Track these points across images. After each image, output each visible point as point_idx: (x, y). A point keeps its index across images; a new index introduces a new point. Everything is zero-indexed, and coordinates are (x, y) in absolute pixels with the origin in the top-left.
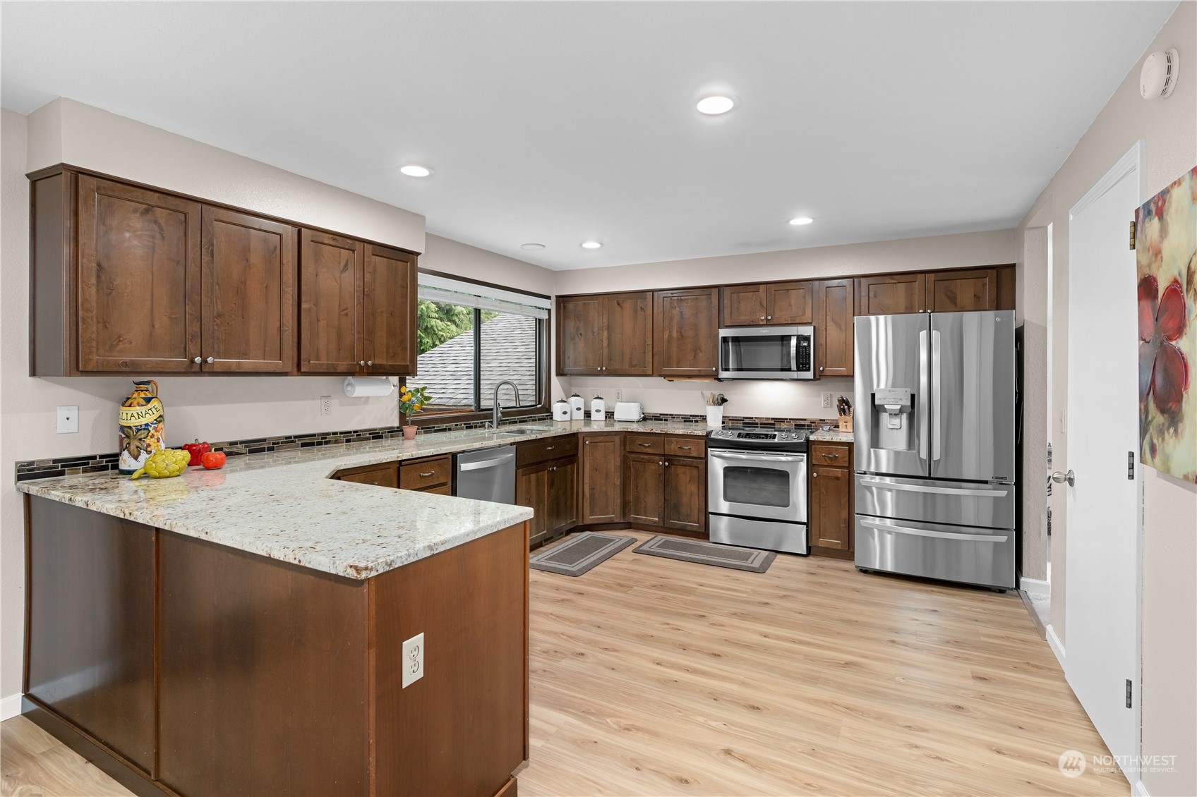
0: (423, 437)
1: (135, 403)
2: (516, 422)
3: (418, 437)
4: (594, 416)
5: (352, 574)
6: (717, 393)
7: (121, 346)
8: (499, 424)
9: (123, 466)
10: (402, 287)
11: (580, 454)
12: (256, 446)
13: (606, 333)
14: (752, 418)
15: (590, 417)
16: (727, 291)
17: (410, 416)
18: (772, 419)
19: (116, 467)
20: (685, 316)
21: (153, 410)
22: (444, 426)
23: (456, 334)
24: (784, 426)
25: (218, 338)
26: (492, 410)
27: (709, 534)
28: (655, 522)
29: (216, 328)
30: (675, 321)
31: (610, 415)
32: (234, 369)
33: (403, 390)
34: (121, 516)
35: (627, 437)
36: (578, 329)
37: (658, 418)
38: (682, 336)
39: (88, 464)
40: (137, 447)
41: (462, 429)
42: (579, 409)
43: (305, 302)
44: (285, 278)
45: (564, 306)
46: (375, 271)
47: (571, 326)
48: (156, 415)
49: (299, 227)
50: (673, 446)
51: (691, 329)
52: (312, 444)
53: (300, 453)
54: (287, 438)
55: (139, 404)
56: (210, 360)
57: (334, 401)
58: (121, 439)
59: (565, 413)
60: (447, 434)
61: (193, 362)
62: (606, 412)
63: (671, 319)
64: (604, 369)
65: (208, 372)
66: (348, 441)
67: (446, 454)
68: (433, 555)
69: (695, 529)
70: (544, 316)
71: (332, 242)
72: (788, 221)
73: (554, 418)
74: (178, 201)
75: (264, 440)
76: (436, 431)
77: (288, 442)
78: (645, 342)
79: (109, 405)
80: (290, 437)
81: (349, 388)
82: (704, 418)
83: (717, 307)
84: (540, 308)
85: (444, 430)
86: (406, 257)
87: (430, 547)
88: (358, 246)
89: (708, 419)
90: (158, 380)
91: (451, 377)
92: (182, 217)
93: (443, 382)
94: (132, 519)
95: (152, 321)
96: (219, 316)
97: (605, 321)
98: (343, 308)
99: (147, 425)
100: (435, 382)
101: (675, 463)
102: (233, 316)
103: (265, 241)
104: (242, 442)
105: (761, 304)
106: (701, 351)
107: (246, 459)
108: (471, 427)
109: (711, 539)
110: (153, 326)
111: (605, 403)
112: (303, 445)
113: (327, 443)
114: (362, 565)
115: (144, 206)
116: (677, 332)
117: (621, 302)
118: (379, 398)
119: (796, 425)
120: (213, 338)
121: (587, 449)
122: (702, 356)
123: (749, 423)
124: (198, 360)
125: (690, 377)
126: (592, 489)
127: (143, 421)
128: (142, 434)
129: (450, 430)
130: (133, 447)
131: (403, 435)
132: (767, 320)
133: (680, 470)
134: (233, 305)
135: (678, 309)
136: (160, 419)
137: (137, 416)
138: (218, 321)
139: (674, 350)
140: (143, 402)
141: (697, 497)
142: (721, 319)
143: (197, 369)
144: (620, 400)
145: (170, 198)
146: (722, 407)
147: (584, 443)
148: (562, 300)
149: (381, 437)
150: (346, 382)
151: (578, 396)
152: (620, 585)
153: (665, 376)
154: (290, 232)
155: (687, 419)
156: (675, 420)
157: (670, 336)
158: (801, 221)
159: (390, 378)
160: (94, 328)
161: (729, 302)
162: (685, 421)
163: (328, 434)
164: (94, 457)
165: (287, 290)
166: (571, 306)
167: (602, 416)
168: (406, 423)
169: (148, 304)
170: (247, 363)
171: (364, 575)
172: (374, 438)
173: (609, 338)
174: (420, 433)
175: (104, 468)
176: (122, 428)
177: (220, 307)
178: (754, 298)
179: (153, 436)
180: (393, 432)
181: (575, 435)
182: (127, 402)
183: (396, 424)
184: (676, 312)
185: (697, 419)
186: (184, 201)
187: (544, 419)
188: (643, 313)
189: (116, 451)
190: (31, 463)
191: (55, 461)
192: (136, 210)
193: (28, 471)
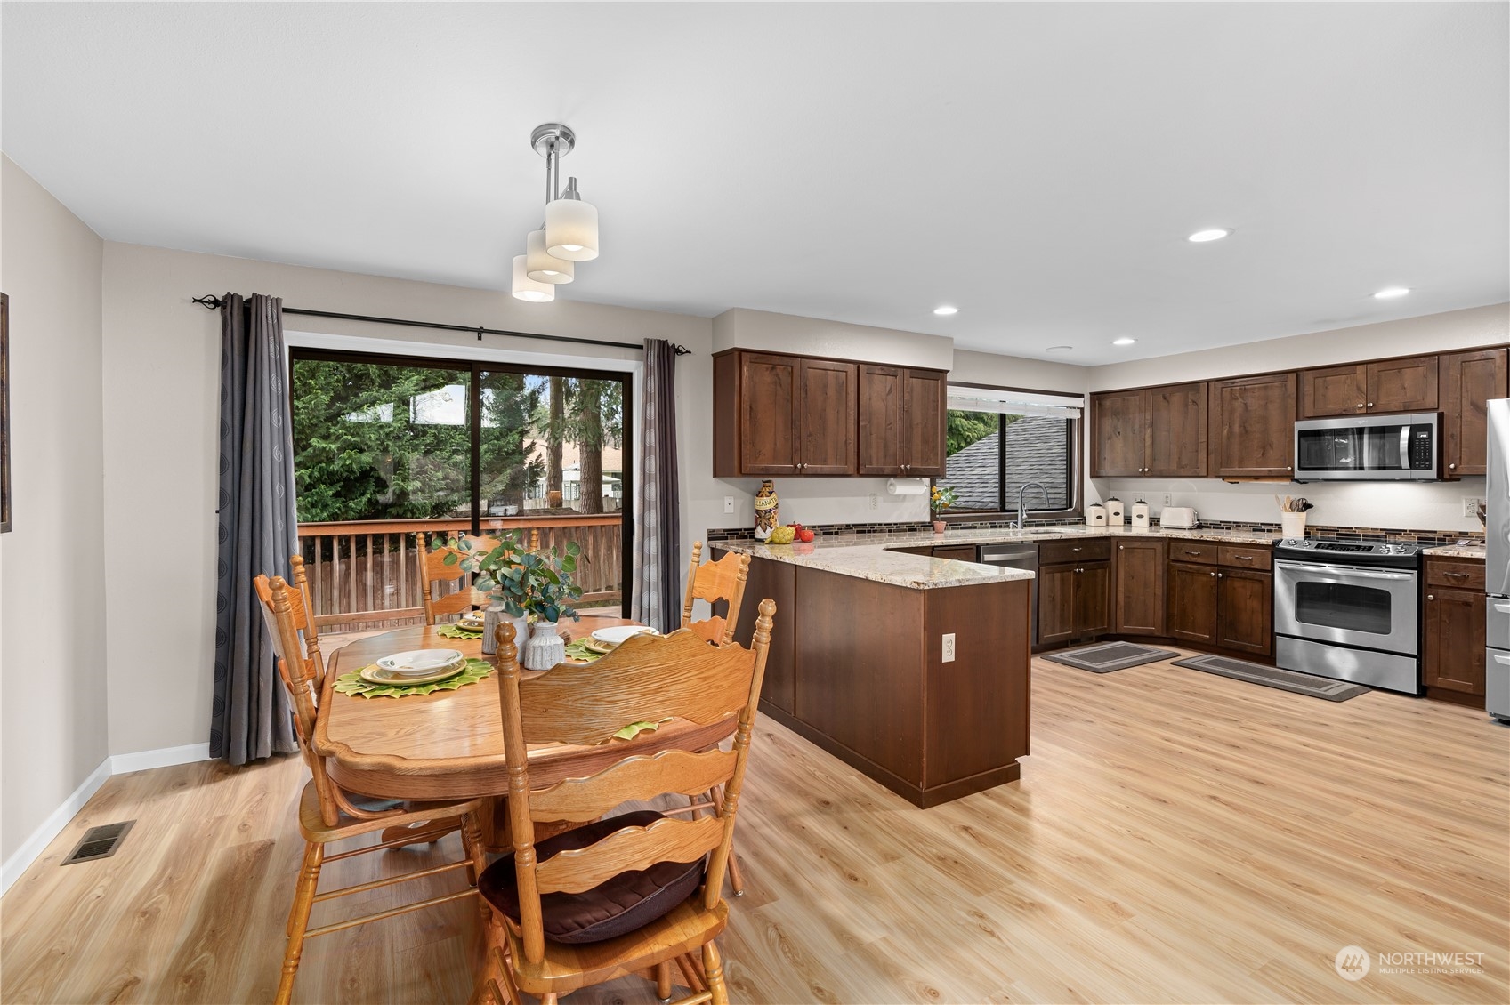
0: (950, 532)
1: (763, 495)
2: (1043, 525)
3: (946, 532)
4: (1135, 521)
5: (915, 586)
6: (1295, 497)
7: (760, 457)
8: (1025, 526)
9: (757, 536)
10: (934, 401)
11: (1113, 560)
12: (828, 530)
13: (1148, 432)
14: (1352, 528)
15: (1130, 523)
16: (1309, 376)
17: (939, 514)
18: (1381, 530)
19: (752, 537)
20: (1249, 408)
21: (773, 500)
22: (970, 524)
23: (984, 434)
24: (1399, 538)
25: (810, 451)
26: (1017, 511)
27: (1275, 659)
28: (1206, 639)
29: (809, 443)
30: (1237, 414)
31: (1154, 521)
32: (819, 472)
33: (935, 489)
34: (775, 559)
35: (1170, 544)
36: (1115, 428)
37: (1217, 526)
38: (1246, 432)
39: (737, 534)
40: (765, 524)
41: (987, 528)
42: (1117, 514)
44: (849, 404)
45: (1100, 404)
46: (912, 390)
47: (1108, 424)
48: (775, 504)
49: (858, 364)
50: (1228, 556)
51: (1258, 423)
52: (864, 532)
53: (854, 537)
54: (847, 525)
55: (767, 496)
56: (806, 466)
57: (880, 499)
58: (756, 519)
59: (1099, 517)
60: (973, 531)
61: (796, 467)
62: (1150, 518)
63: (1232, 412)
64: (1146, 470)
65: (804, 474)
66: (890, 531)
67: (971, 545)
68: (961, 586)
69: (1257, 652)
70: (1076, 415)
71: (880, 372)
72: (1372, 295)
73: (1087, 523)
74: (788, 359)
75: (832, 526)
76: (962, 528)
77: (847, 529)
78: (1198, 439)
79: (748, 497)
80: (849, 525)
81: (892, 487)
82: (1279, 527)
83: (1295, 395)
84: (1071, 408)
85: (970, 528)
86: (938, 375)
87: (960, 581)
88: (900, 372)
89: (1283, 526)
90: (775, 480)
91: (978, 481)
92: (790, 369)
93: (970, 485)
94: (782, 560)
95: (775, 441)
96: (810, 435)
97: (1148, 417)
98: (888, 423)
99: (770, 510)
100: (961, 485)
101: (1232, 574)
102: (818, 435)
103: (837, 378)
104: (820, 527)
105: (1359, 389)
106: (1272, 448)
108: (996, 527)
109: (1278, 665)
111: (1149, 509)
112: (858, 532)
113: (874, 531)
114: (921, 581)
115: (771, 366)
116: (1240, 426)
117: (1167, 395)
118: (914, 497)
119: (1419, 538)
120: (807, 451)
121: (1121, 555)
122: (1273, 454)
123: (1347, 534)
124: (799, 465)
125: (1257, 478)
126: (1127, 597)
127: (768, 507)
128: (768, 515)
129: (975, 528)
130: (763, 524)
131: (934, 529)
132: (1368, 408)
133: (1238, 584)
134: (818, 427)
135: (1240, 400)
136: (776, 507)
137: (765, 503)
138: (810, 439)
139: (1236, 448)
141: (1260, 615)
142: (1301, 409)
143: (798, 472)
144: (1169, 505)
145: (784, 358)
146: (1304, 514)
147: (1118, 548)
148: (1097, 398)
149: (915, 530)
150: (889, 483)
151: (1117, 500)
152: (1146, 685)
153: (1224, 478)
154: (852, 367)
155: (1257, 528)
156: (1240, 528)
157: (1230, 432)
158: (1392, 293)
159: (923, 479)
161: (1312, 389)
162: (1254, 530)
163: (875, 524)
164: (741, 530)
166: (1108, 403)
167: (1145, 522)
168: (937, 519)
169: (773, 430)
170: (827, 468)
171: (922, 587)
172: (910, 530)
173: (1153, 437)
174: (948, 529)
175: (745, 537)
176: (757, 511)
177: (810, 429)
178: (1348, 381)
179: (773, 517)
180: (924, 527)
181: (1107, 539)
182: (759, 494)
183: (928, 520)
184: (1238, 404)
185: (1271, 528)
186: (791, 358)
187: (1076, 523)
188: (1195, 407)
189: (754, 527)
190: (714, 531)
191: (724, 530)
192: (767, 369)
193: (713, 535)
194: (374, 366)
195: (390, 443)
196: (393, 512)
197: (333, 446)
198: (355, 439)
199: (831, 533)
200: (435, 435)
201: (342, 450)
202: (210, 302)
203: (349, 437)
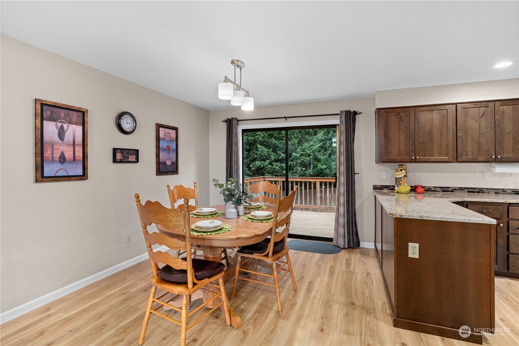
1: (398, 171)
7: (391, 154)
9: (396, 189)
12: (445, 189)
19: (393, 189)
21: (403, 173)
25: (421, 150)
29: (420, 147)
32: (427, 160)
39: (389, 188)
40: (398, 184)
43: (459, 133)
44: (449, 126)
48: (404, 175)
49: (456, 104)
52: (473, 192)
53: (467, 195)
54: (460, 188)
56: (417, 157)
57: (486, 174)
58: (396, 181)
65: (418, 162)
66: (496, 193)
68: (422, 219)
71: (474, 106)
74: (407, 109)
75: (449, 188)
77: (461, 190)
79: (393, 172)
80: (462, 188)
81: (493, 169)
92: (408, 113)
95: (400, 146)
96: (422, 143)
98: (481, 133)
99: (401, 178)
102: (427, 142)
103: (440, 113)
104: (439, 187)
107: (441, 193)
110: (400, 148)
112: (468, 192)
113: (482, 192)
120: (419, 150)
124: (413, 158)
127: (401, 176)
128: (399, 180)
134: (427, 138)
136: (405, 176)
137: (401, 174)
138: (421, 145)
140: (400, 171)
145: (404, 109)
154: (452, 107)
160: (384, 150)
163: (483, 188)
164: (390, 186)
165: (450, 130)
169: (398, 142)
170: (433, 158)
175: (391, 189)
176: (395, 178)
177: (422, 140)
179: (402, 181)
186: (408, 108)
189: (394, 185)
190: (376, 185)
191: (381, 186)
192: (395, 115)
193: (375, 188)
194: (311, 129)
195: (317, 153)
196: (321, 175)
197: (298, 155)
198: (304, 153)
199: (448, 191)
200: (331, 150)
201: (300, 156)
202: (225, 121)
203: (302, 152)
